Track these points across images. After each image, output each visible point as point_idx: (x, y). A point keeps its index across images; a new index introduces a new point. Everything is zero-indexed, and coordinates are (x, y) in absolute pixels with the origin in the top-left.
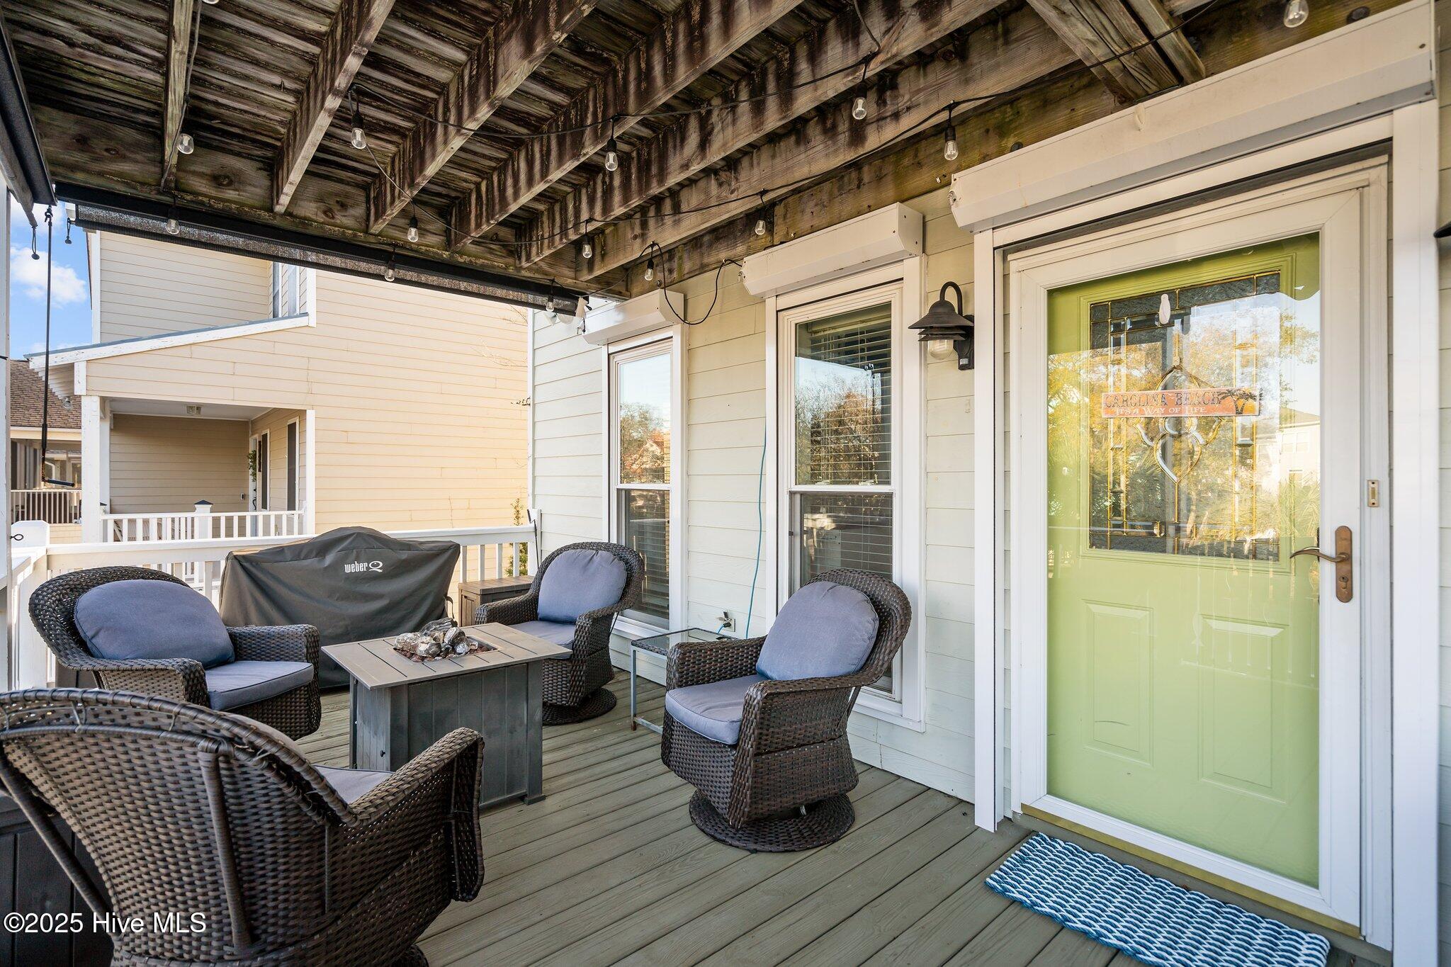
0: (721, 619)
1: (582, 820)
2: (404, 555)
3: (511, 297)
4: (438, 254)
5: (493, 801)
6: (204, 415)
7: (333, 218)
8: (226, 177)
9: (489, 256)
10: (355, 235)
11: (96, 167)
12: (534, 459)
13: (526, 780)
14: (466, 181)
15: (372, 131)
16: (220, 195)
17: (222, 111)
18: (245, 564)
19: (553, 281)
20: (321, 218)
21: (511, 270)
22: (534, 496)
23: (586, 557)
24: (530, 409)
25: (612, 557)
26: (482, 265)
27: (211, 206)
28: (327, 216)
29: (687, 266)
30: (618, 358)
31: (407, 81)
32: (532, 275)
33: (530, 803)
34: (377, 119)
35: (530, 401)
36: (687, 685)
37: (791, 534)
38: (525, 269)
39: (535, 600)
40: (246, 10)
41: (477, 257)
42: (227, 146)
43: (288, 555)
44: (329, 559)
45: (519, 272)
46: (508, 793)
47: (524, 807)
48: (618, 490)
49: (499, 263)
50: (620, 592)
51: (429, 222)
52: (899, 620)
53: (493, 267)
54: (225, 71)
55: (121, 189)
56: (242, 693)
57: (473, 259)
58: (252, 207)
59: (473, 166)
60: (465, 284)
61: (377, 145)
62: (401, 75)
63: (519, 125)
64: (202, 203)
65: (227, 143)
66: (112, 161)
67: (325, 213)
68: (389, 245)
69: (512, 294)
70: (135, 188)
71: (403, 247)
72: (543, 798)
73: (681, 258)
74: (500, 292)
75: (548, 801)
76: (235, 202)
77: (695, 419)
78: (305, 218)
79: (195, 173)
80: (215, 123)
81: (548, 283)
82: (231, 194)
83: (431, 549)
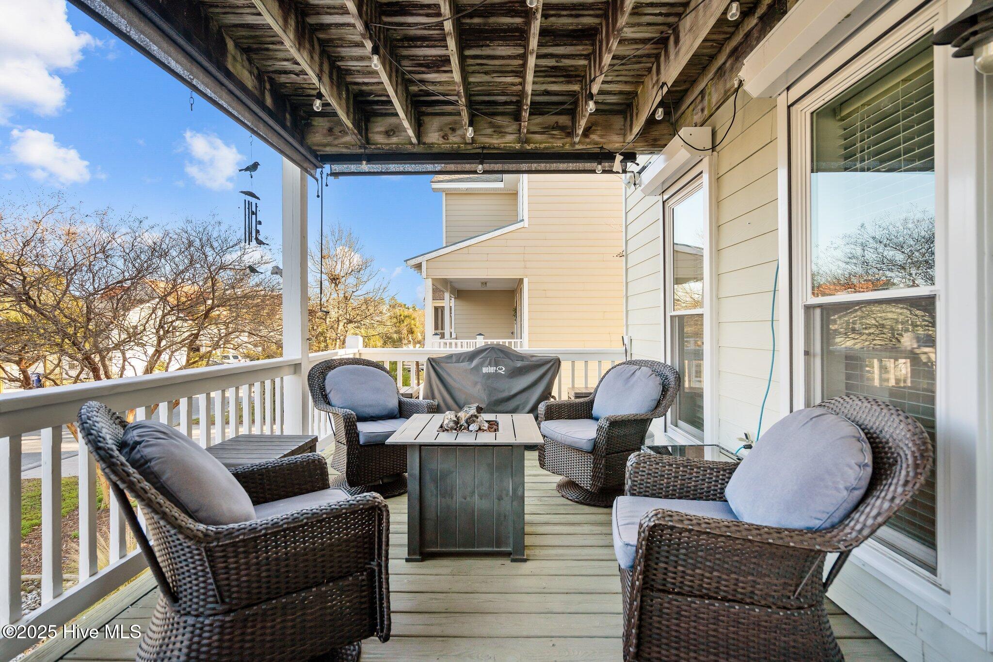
0: (741, 439)
1: (538, 591)
2: (519, 364)
3: (571, 168)
4: (512, 147)
5: (484, 549)
6: (490, 287)
7: (448, 139)
8: (392, 130)
9: (551, 140)
10: (459, 147)
11: (336, 142)
12: (627, 297)
13: (511, 540)
14: (513, 84)
15: (438, 67)
16: (390, 142)
17: (370, 88)
18: (433, 363)
19: (602, 148)
20: (441, 141)
21: (567, 147)
22: (627, 326)
23: (630, 371)
24: (624, 259)
25: (651, 372)
26: (545, 148)
27: (383, 149)
28: (444, 139)
29: (715, 98)
30: (671, 202)
31: (428, 15)
32: (585, 147)
33: (513, 561)
34: (434, 56)
35: (624, 253)
36: (640, 494)
37: (807, 353)
38: (578, 143)
39: (592, 403)
40: (328, 8)
41: (541, 143)
42: (387, 111)
43: (454, 359)
44: (475, 362)
45: (574, 146)
46: (496, 547)
47: (507, 562)
48: (671, 317)
49: (558, 143)
50: (655, 403)
51: (507, 126)
52: (903, 473)
53: (553, 147)
54: (353, 58)
55: (345, 151)
56: (377, 436)
57: (537, 145)
58: (402, 144)
59: (510, 68)
60: (535, 165)
61: (448, 77)
62: (421, 12)
63: (512, 17)
64: (379, 149)
65: (387, 109)
66: (342, 137)
67: (443, 137)
68: (479, 148)
69: (571, 166)
70: (349, 148)
71: (489, 148)
72: (525, 560)
73: (710, 94)
74: (562, 166)
75: (528, 564)
76: (394, 144)
77: (724, 243)
78: (432, 144)
79: (378, 133)
80: (372, 98)
81: (598, 151)
82: (394, 140)
83: (537, 361)
